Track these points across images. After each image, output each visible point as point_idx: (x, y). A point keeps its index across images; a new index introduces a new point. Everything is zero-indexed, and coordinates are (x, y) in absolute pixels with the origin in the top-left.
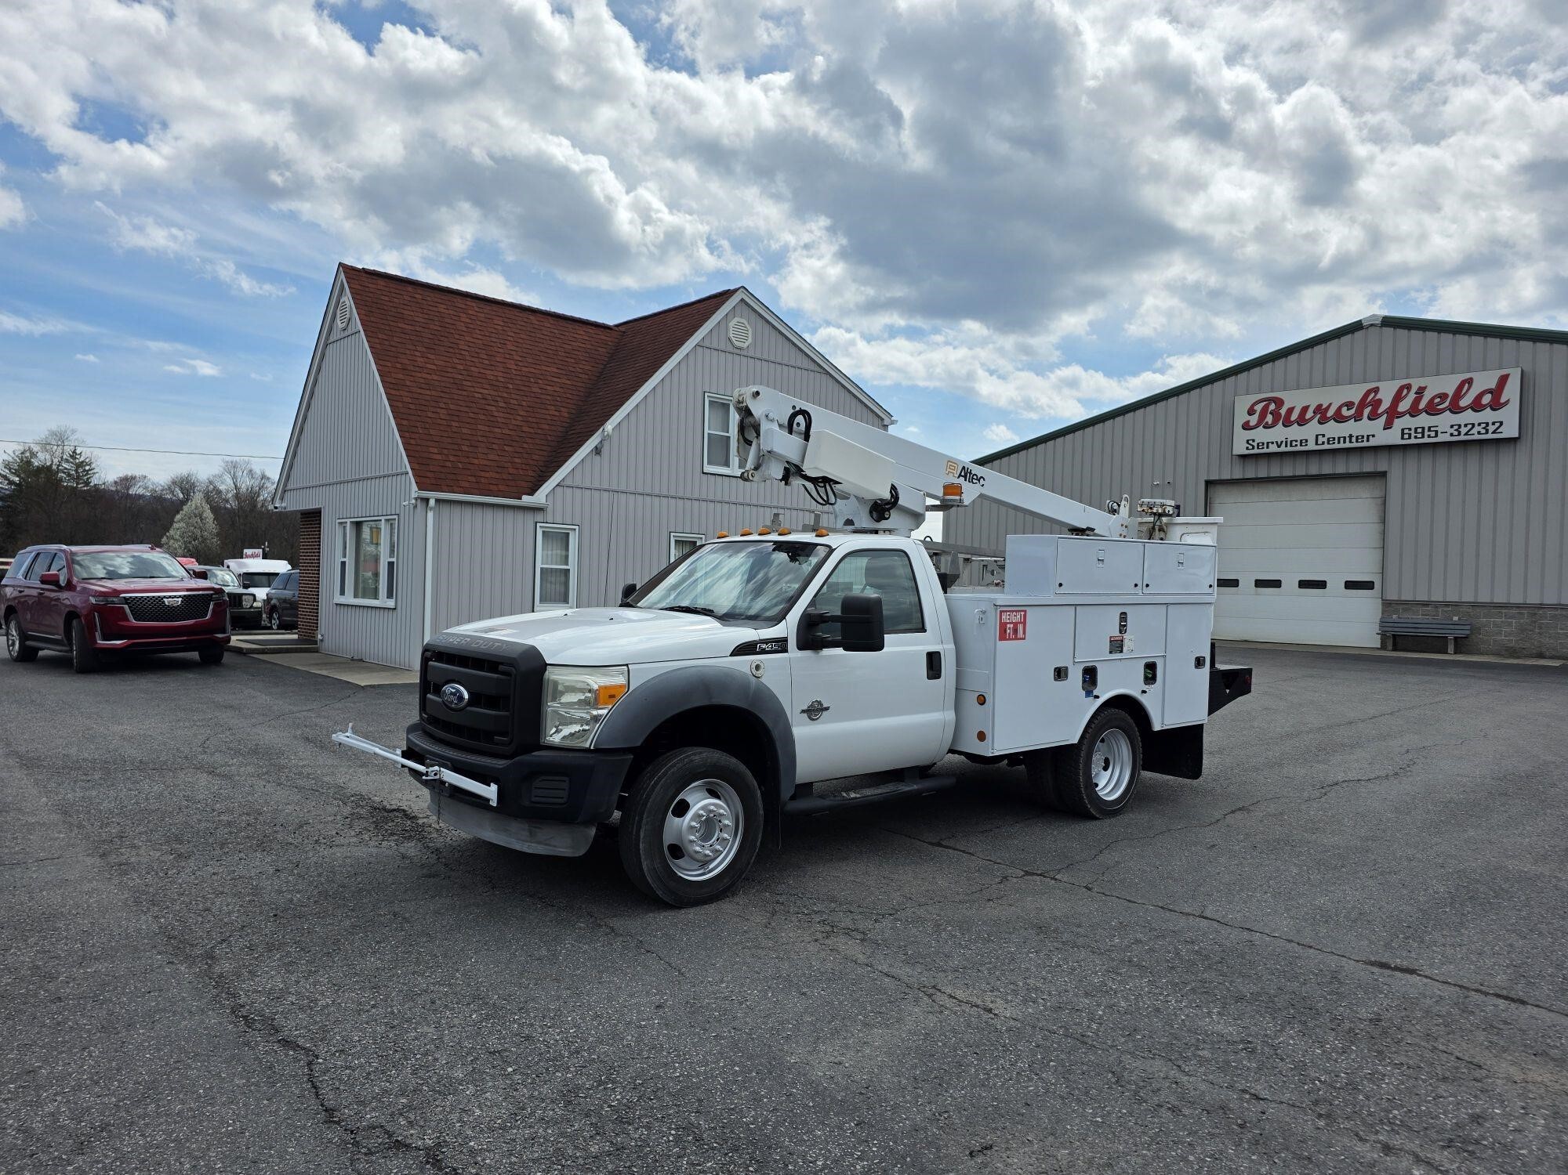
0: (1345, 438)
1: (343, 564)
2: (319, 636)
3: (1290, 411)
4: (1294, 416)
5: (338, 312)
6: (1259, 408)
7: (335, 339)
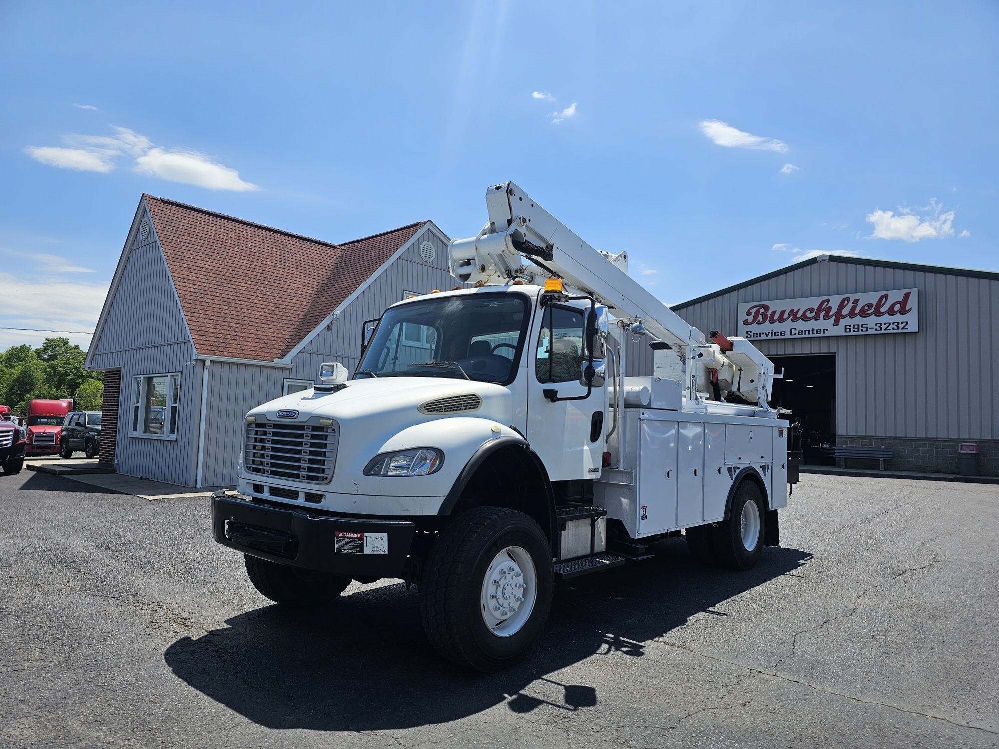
0: (809, 331)
1: (137, 408)
2: (116, 461)
3: (774, 313)
4: (776, 317)
5: (141, 228)
6: (753, 311)
7: (138, 247)
